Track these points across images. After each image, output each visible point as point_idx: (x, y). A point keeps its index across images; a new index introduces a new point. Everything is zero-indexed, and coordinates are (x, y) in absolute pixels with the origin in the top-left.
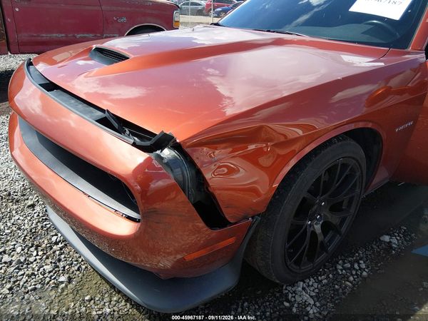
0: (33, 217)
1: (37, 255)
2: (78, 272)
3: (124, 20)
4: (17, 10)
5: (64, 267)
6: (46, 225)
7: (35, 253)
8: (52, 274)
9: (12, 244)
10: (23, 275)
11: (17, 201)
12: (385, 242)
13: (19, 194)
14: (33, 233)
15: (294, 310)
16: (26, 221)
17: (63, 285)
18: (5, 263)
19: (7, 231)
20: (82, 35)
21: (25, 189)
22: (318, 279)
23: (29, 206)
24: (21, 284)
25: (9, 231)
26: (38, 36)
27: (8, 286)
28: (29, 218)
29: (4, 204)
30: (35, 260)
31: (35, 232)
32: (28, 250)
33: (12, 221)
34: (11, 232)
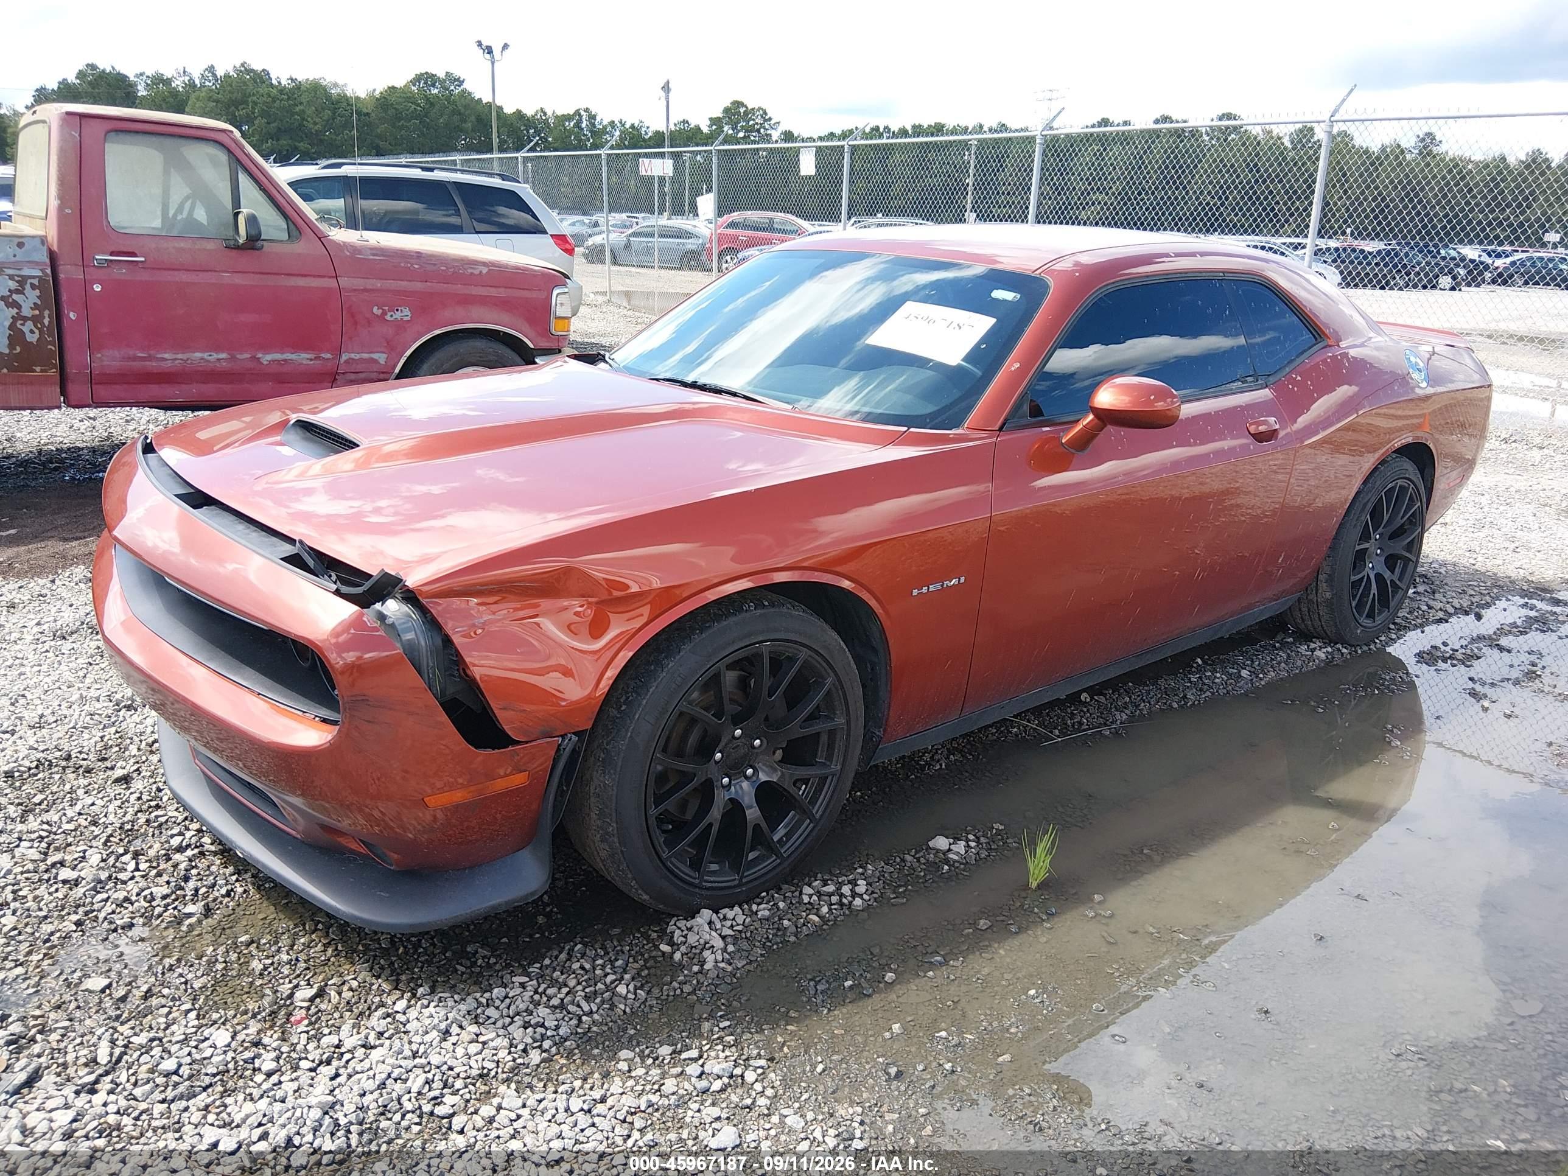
0: (128, 801)
1: (137, 869)
2: (227, 899)
3: (404, 314)
4: (97, 288)
5: (197, 890)
6: (157, 817)
7: (132, 866)
8: (168, 900)
9: (79, 849)
10: (106, 900)
11: (89, 771)
12: (938, 850)
13: (91, 757)
14: (129, 832)
15: (677, 956)
16: (111, 808)
17: (193, 920)
18: (65, 882)
19: (66, 827)
20: (278, 356)
21: (106, 748)
22: (750, 910)
23: (117, 781)
24: (102, 915)
25: (71, 826)
26: (150, 358)
27: (74, 918)
28: (118, 803)
29: (57, 777)
30: (132, 878)
31: (130, 830)
32: (117, 860)
33: (78, 808)
34: (75, 830)
